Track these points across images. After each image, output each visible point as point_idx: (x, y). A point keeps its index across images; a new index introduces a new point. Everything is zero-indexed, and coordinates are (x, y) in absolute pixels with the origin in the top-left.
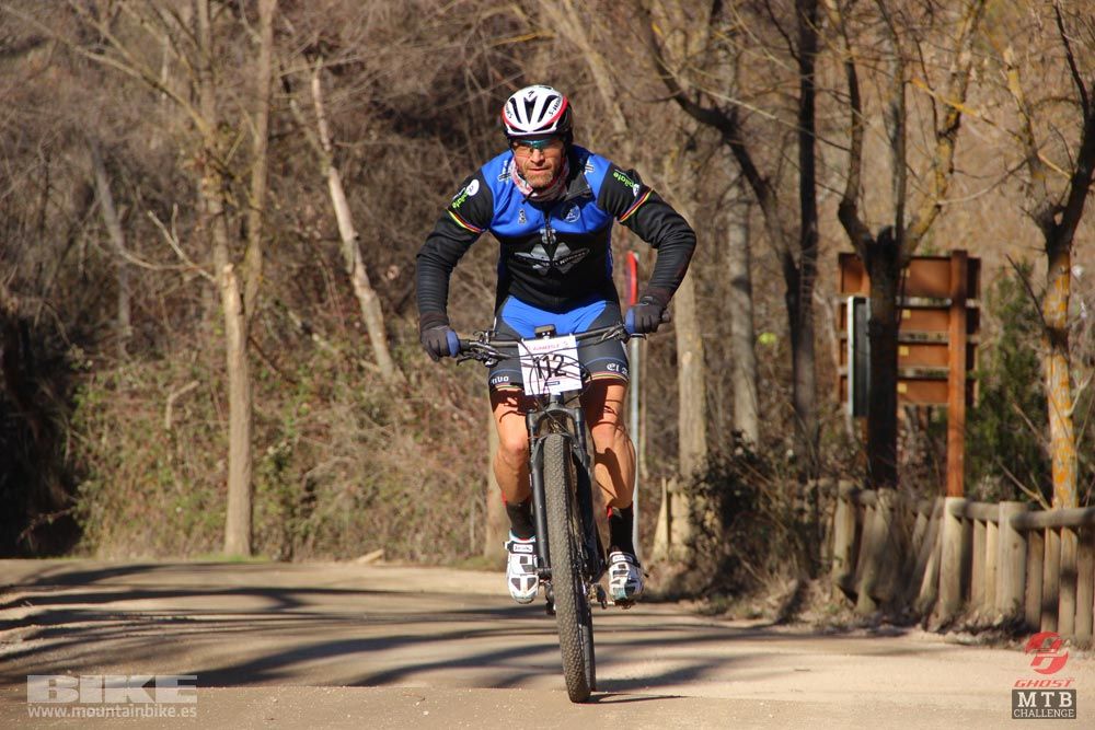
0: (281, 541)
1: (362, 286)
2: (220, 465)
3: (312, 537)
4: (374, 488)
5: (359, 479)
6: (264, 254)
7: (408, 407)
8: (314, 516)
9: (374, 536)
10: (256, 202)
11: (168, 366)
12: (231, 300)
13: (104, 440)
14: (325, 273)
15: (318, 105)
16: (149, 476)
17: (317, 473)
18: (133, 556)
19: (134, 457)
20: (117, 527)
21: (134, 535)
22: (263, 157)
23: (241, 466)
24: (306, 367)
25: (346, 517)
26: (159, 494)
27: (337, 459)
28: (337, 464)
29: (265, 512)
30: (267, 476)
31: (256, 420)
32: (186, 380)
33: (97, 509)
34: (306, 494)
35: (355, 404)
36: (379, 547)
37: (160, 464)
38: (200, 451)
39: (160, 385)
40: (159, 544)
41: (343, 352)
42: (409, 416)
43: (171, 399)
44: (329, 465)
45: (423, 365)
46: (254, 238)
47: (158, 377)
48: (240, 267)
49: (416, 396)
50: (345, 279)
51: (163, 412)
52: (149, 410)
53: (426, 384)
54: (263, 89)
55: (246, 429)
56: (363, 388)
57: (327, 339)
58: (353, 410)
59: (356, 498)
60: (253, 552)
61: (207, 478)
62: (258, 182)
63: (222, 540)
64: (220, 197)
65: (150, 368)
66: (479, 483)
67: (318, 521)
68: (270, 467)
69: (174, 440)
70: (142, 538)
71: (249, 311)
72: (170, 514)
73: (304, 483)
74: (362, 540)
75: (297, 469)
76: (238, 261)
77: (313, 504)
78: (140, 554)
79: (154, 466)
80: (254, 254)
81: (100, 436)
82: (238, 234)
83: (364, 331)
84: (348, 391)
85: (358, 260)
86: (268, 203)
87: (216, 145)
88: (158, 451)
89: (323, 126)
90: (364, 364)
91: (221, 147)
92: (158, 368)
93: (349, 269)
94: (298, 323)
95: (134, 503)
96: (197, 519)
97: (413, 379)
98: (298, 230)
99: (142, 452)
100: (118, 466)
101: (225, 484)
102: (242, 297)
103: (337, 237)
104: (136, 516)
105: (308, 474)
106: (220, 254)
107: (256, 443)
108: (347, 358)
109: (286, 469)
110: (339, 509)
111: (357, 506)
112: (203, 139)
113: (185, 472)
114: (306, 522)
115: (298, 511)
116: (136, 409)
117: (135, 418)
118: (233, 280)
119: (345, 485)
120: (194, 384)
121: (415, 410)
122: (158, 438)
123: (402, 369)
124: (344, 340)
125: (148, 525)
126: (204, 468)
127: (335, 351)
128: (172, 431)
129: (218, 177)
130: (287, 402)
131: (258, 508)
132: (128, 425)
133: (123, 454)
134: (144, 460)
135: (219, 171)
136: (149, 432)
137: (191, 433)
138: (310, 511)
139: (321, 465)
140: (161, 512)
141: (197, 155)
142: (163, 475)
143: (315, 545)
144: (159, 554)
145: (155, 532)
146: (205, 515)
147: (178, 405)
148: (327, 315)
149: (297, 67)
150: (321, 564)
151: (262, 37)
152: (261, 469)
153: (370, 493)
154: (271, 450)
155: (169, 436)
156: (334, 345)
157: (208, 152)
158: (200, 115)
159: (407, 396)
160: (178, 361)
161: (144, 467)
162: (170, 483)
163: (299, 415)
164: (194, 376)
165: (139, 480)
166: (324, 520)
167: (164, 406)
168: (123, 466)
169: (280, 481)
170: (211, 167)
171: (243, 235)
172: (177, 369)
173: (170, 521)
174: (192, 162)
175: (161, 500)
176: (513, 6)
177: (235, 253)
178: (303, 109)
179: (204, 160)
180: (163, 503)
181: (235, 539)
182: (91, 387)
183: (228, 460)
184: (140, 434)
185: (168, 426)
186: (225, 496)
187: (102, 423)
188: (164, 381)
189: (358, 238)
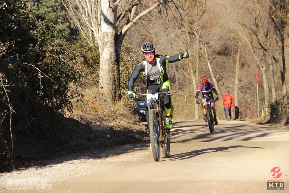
1: (213, 78)
2: (193, 106)
6: (199, 74)
7: (221, 96)
10: (197, 66)
12: (194, 82)
14: (208, 77)
15: (206, 52)
18: (182, 120)
20: (179, 116)
21: (181, 117)
22: (198, 60)
26: (185, 110)
29: (201, 113)
30: (201, 107)
32: (188, 93)
33: (176, 113)
37: (185, 106)
38: (190, 104)
42: (222, 98)
45: (223, 90)
46: (197, 72)
49: (222, 94)
51: (185, 98)
53: (224, 92)
54: (198, 49)
60: (199, 119)
61: (192, 108)
62: (197, 64)
63: (195, 117)
64: (192, 66)
65: (182, 92)
69: (186, 102)
71: (197, 83)
76: (195, 75)
78: (182, 119)
79: (184, 106)
80: (197, 74)
81: (175, 102)
85: (213, 74)
86: (199, 66)
87: (191, 58)
88: (184, 104)
89: (207, 55)
93: (211, 76)
95: (181, 112)
96: (191, 114)
97: (222, 92)
98: (203, 70)
99: (182, 104)
101: (194, 109)
102: (196, 81)
103: (209, 71)
104: (181, 114)
106: (192, 74)
113: (188, 107)
116: (181, 98)
117: (180, 99)
118: (194, 79)
120: (189, 94)
122: (184, 102)
123: (220, 90)
126: (191, 106)
128: (186, 101)
129: (191, 63)
131: (200, 112)
132: (179, 101)
133: (179, 105)
134: (182, 106)
136: (182, 101)
137: (189, 101)
142: (185, 108)
144: (185, 119)
145: (184, 116)
147: (186, 97)
149: (202, 46)
151: (197, 42)
152: (199, 106)
157: (190, 60)
159: (221, 94)
160: (187, 91)
161: (182, 107)
162: (186, 109)
164: (189, 93)
165: (182, 109)
168: (179, 107)
170: (190, 62)
171: (195, 72)
172: (186, 92)
173: (187, 114)
174: (187, 61)
175: (185, 111)
176: (236, 35)
177: (194, 74)
178: (204, 52)
179: (189, 61)
180: (185, 112)
181: (197, 117)
182: (174, 95)
183: (195, 105)
184: (181, 102)
185: (185, 100)
186: (194, 111)
187: (176, 100)
188: (185, 94)
189: (213, 71)
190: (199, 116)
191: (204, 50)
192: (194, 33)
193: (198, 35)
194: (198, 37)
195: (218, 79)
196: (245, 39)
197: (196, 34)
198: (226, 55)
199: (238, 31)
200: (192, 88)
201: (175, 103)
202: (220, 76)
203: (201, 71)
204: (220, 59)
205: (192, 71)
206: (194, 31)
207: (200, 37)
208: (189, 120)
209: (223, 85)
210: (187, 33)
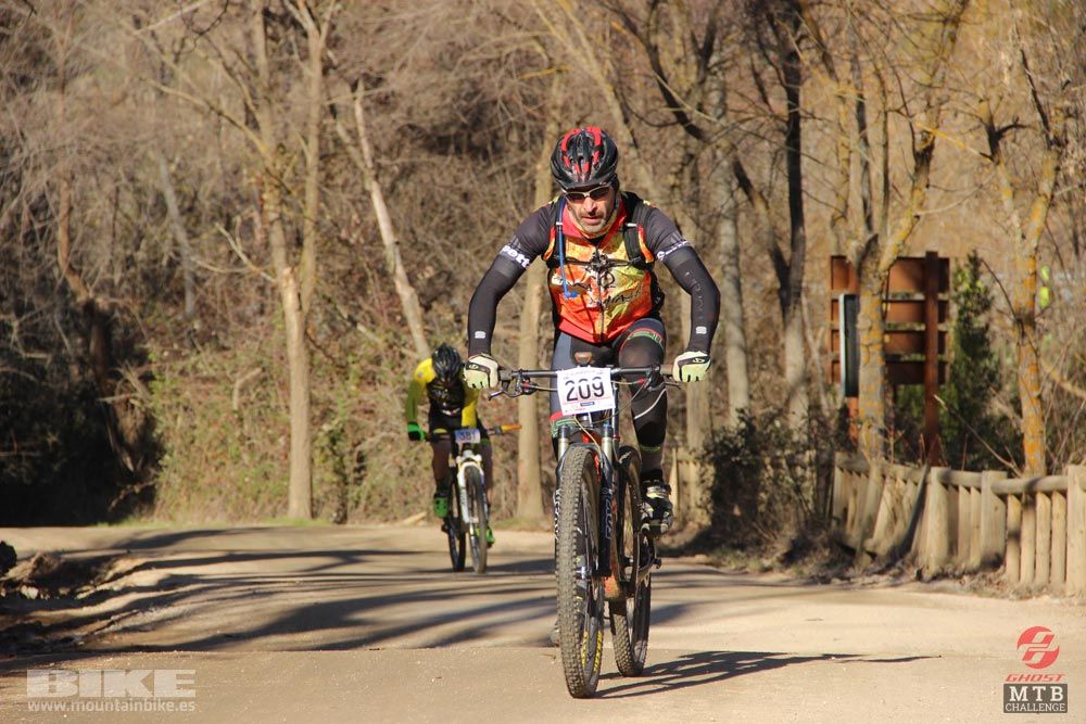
0: (336, 504)
1: (402, 282)
2: (281, 441)
3: (363, 502)
4: (416, 459)
5: (403, 451)
6: (317, 259)
8: (365, 483)
9: (416, 500)
10: (310, 212)
11: (235, 356)
12: (290, 299)
13: (179, 420)
14: (370, 274)
15: (362, 130)
16: (219, 451)
17: (364, 447)
18: (208, 519)
19: (206, 434)
20: (194, 495)
21: (207, 502)
22: (314, 173)
23: (301, 443)
24: (355, 355)
25: (392, 484)
26: (229, 463)
27: (384, 434)
28: (383, 439)
29: (322, 481)
30: (323, 449)
31: (313, 402)
32: (252, 367)
33: (176, 480)
34: (356, 465)
35: (398, 386)
36: (422, 509)
37: (230, 440)
38: (263, 429)
39: (228, 373)
40: (230, 510)
41: (387, 341)
43: (239, 383)
44: (376, 440)
46: (308, 242)
47: (226, 365)
48: (296, 269)
50: (384, 275)
51: (231, 395)
52: (218, 393)
54: (315, 113)
55: (305, 409)
56: (404, 373)
57: (373, 330)
58: (397, 392)
59: (401, 467)
60: (314, 515)
61: (270, 453)
62: (312, 196)
63: (286, 505)
64: (279, 209)
65: (218, 357)
66: (508, 454)
67: (369, 487)
68: (326, 442)
69: (241, 420)
70: (216, 503)
71: (306, 308)
72: (240, 484)
73: (355, 455)
74: (406, 503)
75: (349, 443)
76: (294, 264)
77: (363, 472)
78: (214, 518)
79: (223, 442)
80: (308, 256)
81: (175, 417)
82: (294, 241)
83: (404, 322)
84: (392, 375)
85: (398, 261)
86: (321, 213)
87: (274, 165)
88: (227, 430)
89: (366, 148)
90: (404, 351)
91: (278, 167)
92: (225, 357)
93: (390, 270)
94: (346, 316)
95: (207, 474)
96: (263, 488)
98: (343, 234)
99: (213, 430)
100: (193, 442)
101: (286, 457)
102: (299, 295)
103: (378, 237)
104: (210, 485)
105: (358, 448)
106: (279, 255)
107: (314, 422)
108: (391, 347)
109: (339, 443)
110: (386, 476)
111: (401, 474)
112: (263, 159)
113: (250, 446)
114: (357, 489)
115: (350, 479)
116: (207, 393)
117: (205, 401)
118: (291, 281)
119: (391, 458)
120: (258, 370)
122: (227, 418)
124: (387, 331)
125: (220, 493)
126: (267, 441)
127: (380, 341)
128: (239, 412)
129: (277, 192)
130: (338, 384)
131: (317, 477)
132: (201, 408)
133: (196, 432)
134: (216, 437)
135: (277, 187)
136: (218, 412)
137: (256, 412)
138: (361, 479)
139: (369, 440)
140: (231, 481)
141: (258, 174)
142: (232, 450)
143: (366, 509)
144: (231, 518)
145: (227, 500)
146: (270, 484)
147: (242, 390)
148: (371, 309)
149: (342, 95)
150: (372, 526)
151: (313, 71)
152: (317, 443)
153: (412, 464)
154: (326, 427)
155: (236, 416)
156: (379, 335)
157: (267, 170)
158: (260, 138)
160: (244, 352)
161: (215, 443)
162: (239, 457)
163: (349, 397)
164: (259, 363)
165: (210, 454)
166: (373, 487)
167: (232, 390)
168: (197, 443)
169: (334, 453)
170: (270, 184)
171: (299, 242)
172: (243, 359)
173: (239, 489)
174: (253, 180)
175: (231, 471)
176: (534, 43)
177: (292, 258)
178: (349, 132)
179: (265, 179)
180: (232, 474)
181: (298, 505)
182: (167, 375)
183: (289, 436)
184: (210, 413)
185: (235, 407)
186: (286, 467)
187: (178, 404)
188: (232, 368)
189: (397, 243)
190: (312, 499)
191: (355, 119)
192: (297, 16)
193: (319, 29)
194: (316, 43)
195: (429, 292)
196: (586, 68)
197: (309, 25)
198: (477, 152)
199: (546, 21)
200: (276, 333)
201: (171, 423)
202: (442, 272)
203: (332, 242)
204: (446, 172)
205: (277, 237)
206: (297, 8)
207: (333, 42)
208: (255, 525)
209: (455, 325)
210: (255, 13)
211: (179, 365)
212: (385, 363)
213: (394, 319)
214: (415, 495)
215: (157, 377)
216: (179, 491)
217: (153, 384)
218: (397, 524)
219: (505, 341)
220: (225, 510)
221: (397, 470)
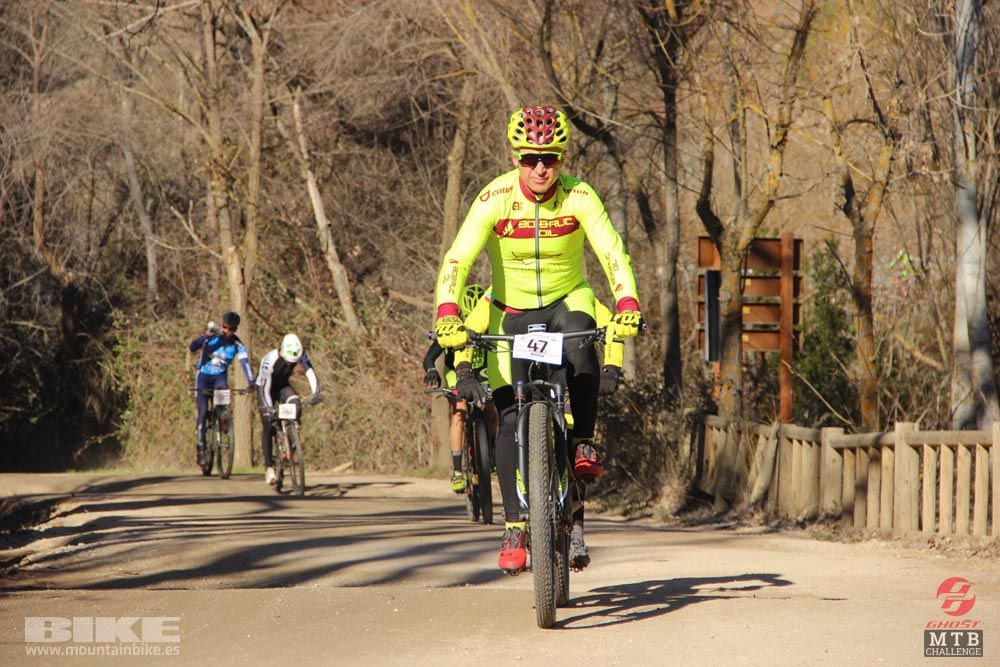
1: (333, 259)
4: (345, 415)
5: (333, 408)
6: (259, 238)
7: (369, 353)
9: (345, 451)
10: (252, 199)
11: (187, 324)
12: (234, 273)
13: (139, 379)
14: (305, 252)
15: (298, 124)
16: (173, 407)
18: (163, 467)
19: (162, 392)
20: (150, 445)
21: (162, 452)
22: (256, 164)
24: (292, 324)
25: (323, 437)
26: (182, 419)
33: (135, 432)
35: (329, 351)
36: (349, 459)
37: (182, 398)
39: (181, 339)
40: (182, 458)
41: (319, 311)
42: (371, 360)
45: (380, 321)
46: (250, 224)
47: (180, 332)
48: (240, 248)
49: (375, 345)
50: (320, 255)
51: (184, 358)
52: (173, 357)
53: (382, 335)
54: (257, 112)
56: (335, 339)
57: (308, 302)
58: (327, 355)
59: (331, 423)
60: (254, 464)
62: (253, 183)
64: (225, 195)
65: (173, 324)
66: (424, 411)
70: (169, 453)
71: (248, 282)
74: (336, 454)
76: (239, 242)
78: (168, 466)
79: (177, 399)
80: (251, 238)
81: (137, 376)
82: (238, 222)
83: (335, 296)
84: (324, 341)
85: (330, 241)
86: (262, 198)
87: (222, 156)
88: (180, 388)
89: (302, 140)
90: (335, 320)
91: (225, 157)
92: (180, 325)
93: (324, 249)
94: (285, 290)
95: (163, 427)
97: (373, 332)
98: (284, 219)
99: (168, 388)
100: (150, 399)
102: (242, 270)
103: (312, 222)
104: (165, 436)
106: (226, 237)
108: (323, 316)
110: (319, 431)
111: (332, 429)
112: (212, 151)
116: (163, 356)
117: (163, 363)
118: (236, 258)
119: (323, 413)
121: (376, 356)
122: (180, 377)
123: (365, 324)
124: (320, 303)
125: (174, 444)
127: (313, 311)
129: (223, 180)
132: (157, 369)
133: (153, 390)
134: (170, 395)
135: (224, 175)
136: (173, 373)
140: (184, 434)
141: (207, 164)
142: (185, 406)
144: (183, 466)
145: (179, 450)
148: (307, 284)
149: (282, 95)
151: (256, 73)
153: (341, 419)
155: (188, 376)
156: (313, 306)
157: (215, 161)
158: (209, 133)
160: (195, 319)
161: (170, 400)
162: (190, 412)
165: (166, 410)
166: (307, 439)
168: (154, 399)
170: (218, 173)
171: (243, 223)
172: (195, 326)
174: (203, 169)
175: (184, 425)
176: (447, 50)
177: (236, 238)
178: (287, 127)
179: (212, 167)
180: (185, 427)
181: (240, 454)
182: (129, 340)
184: (166, 375)
185: (188, 369)
187: (138, 367)
188: (185, 334)
189: (330, 225)
190: (253, 451)
191: (293, 116)
192: (241, 23)
193: (261, 36)
194: (259, 49)
195: (360, 268)
196: (489, 71)
197: (253, 33)
198: (399, 146)
199: (454, 30)
200: (222, 303)
201: (131, 383)
202: (369, 249)
203: (273, 227)
205: (224, 222)
206: (243, 18)
207: (274, 49)
209: (382, 299)
210: (205, 23)
211: (139, 331)
212: (319, 329)
213: (327, 291)
214: (344, 446)
215: (120, 342)
216: (138, 442)
217: (117, 348)
218: (328, 473)
219: (424, 312)
220: (179, 459)
221: (328, 426)
